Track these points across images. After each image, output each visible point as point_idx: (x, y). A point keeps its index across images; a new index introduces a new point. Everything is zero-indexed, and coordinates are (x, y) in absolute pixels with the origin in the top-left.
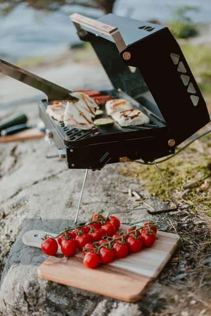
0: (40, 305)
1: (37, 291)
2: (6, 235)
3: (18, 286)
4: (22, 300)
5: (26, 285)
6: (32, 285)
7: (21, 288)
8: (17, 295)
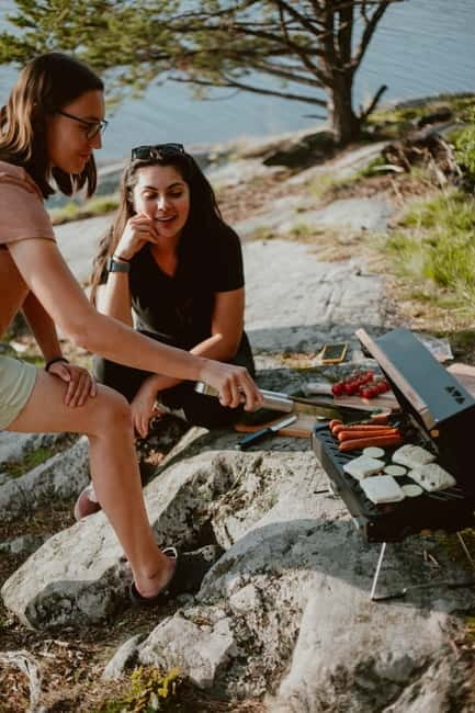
0: (349, 688)
1: (345, 675)
2: (285, 601)
3: (324, 669)
4: (329, 683)
5: (333, 668)
6: (340, 668)
7: (328, 671)
8: (324, 677)
